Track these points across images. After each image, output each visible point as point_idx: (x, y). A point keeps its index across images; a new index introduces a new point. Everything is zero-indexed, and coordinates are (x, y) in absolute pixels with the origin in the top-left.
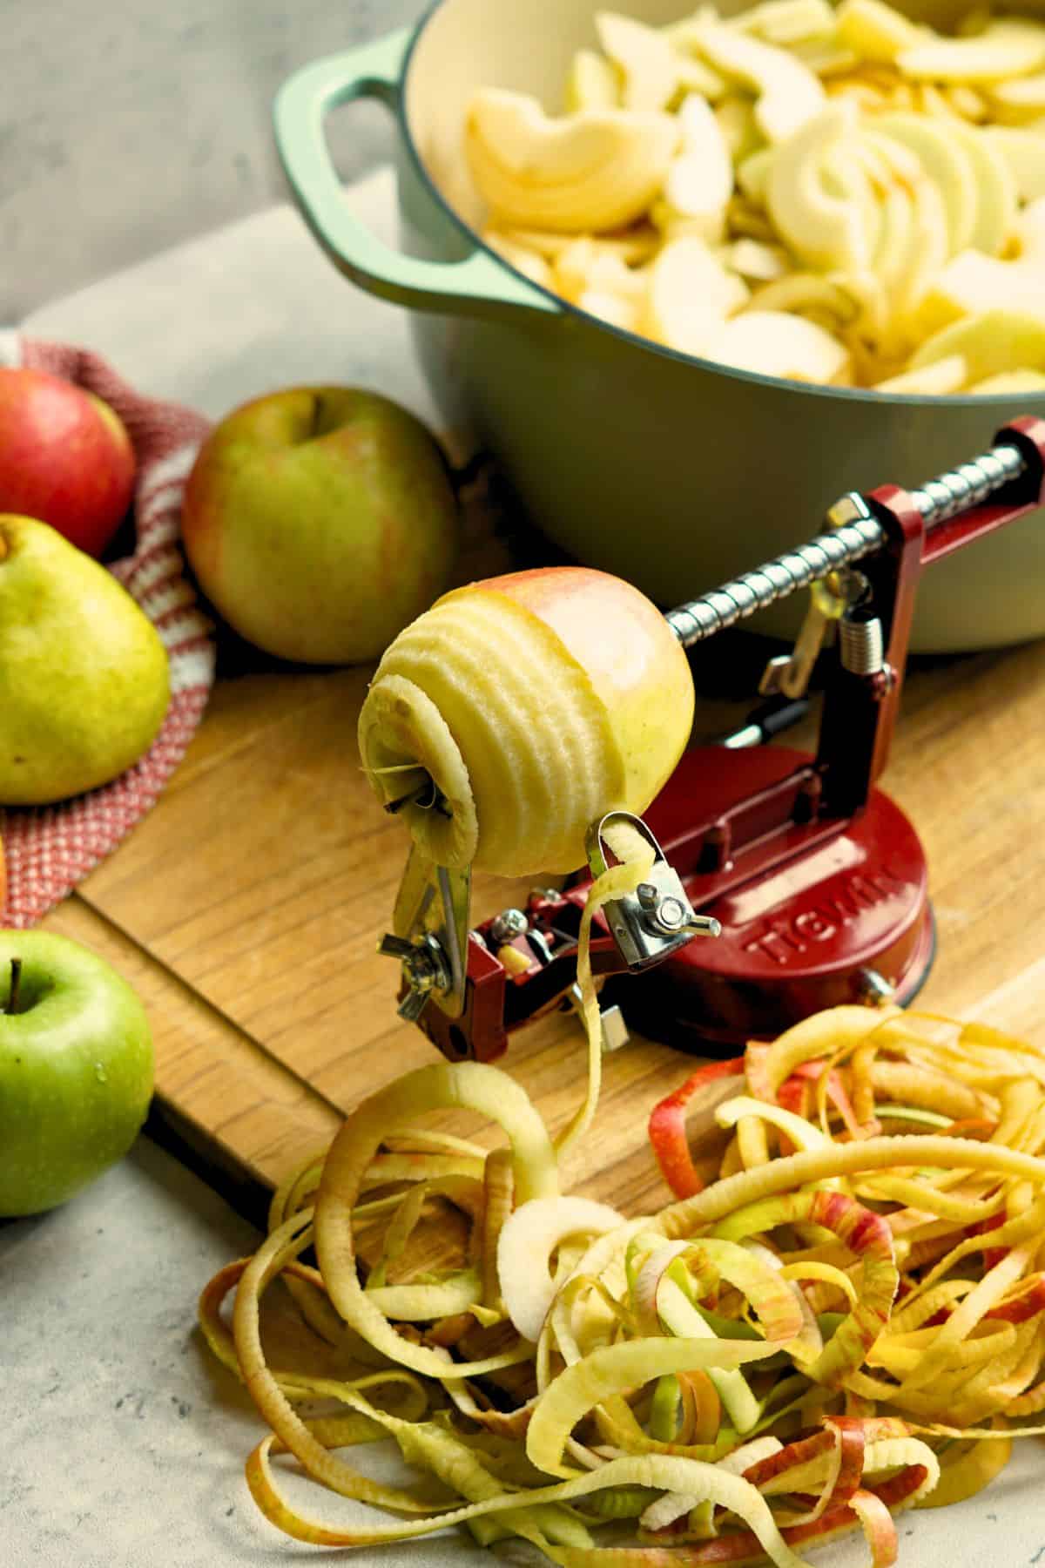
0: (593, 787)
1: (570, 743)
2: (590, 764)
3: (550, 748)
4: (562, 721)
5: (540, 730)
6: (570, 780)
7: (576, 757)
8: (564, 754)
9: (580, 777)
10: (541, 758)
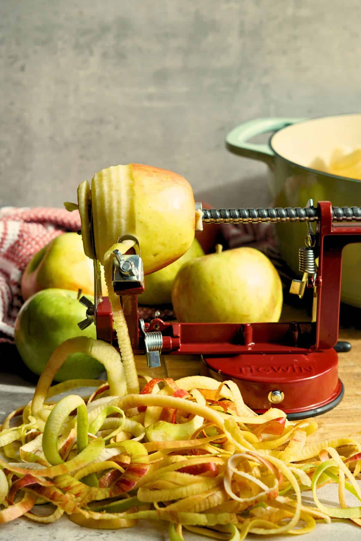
0: (123, 222)
1: (119, 203)
2: (124, 213)
3: (111, 202)
4: (119, 195)
5: (110, 196)
6: (115, 216)
7: (119, 209)
8: (115, 205)
9: (119, 217)
10: (107, 205)
